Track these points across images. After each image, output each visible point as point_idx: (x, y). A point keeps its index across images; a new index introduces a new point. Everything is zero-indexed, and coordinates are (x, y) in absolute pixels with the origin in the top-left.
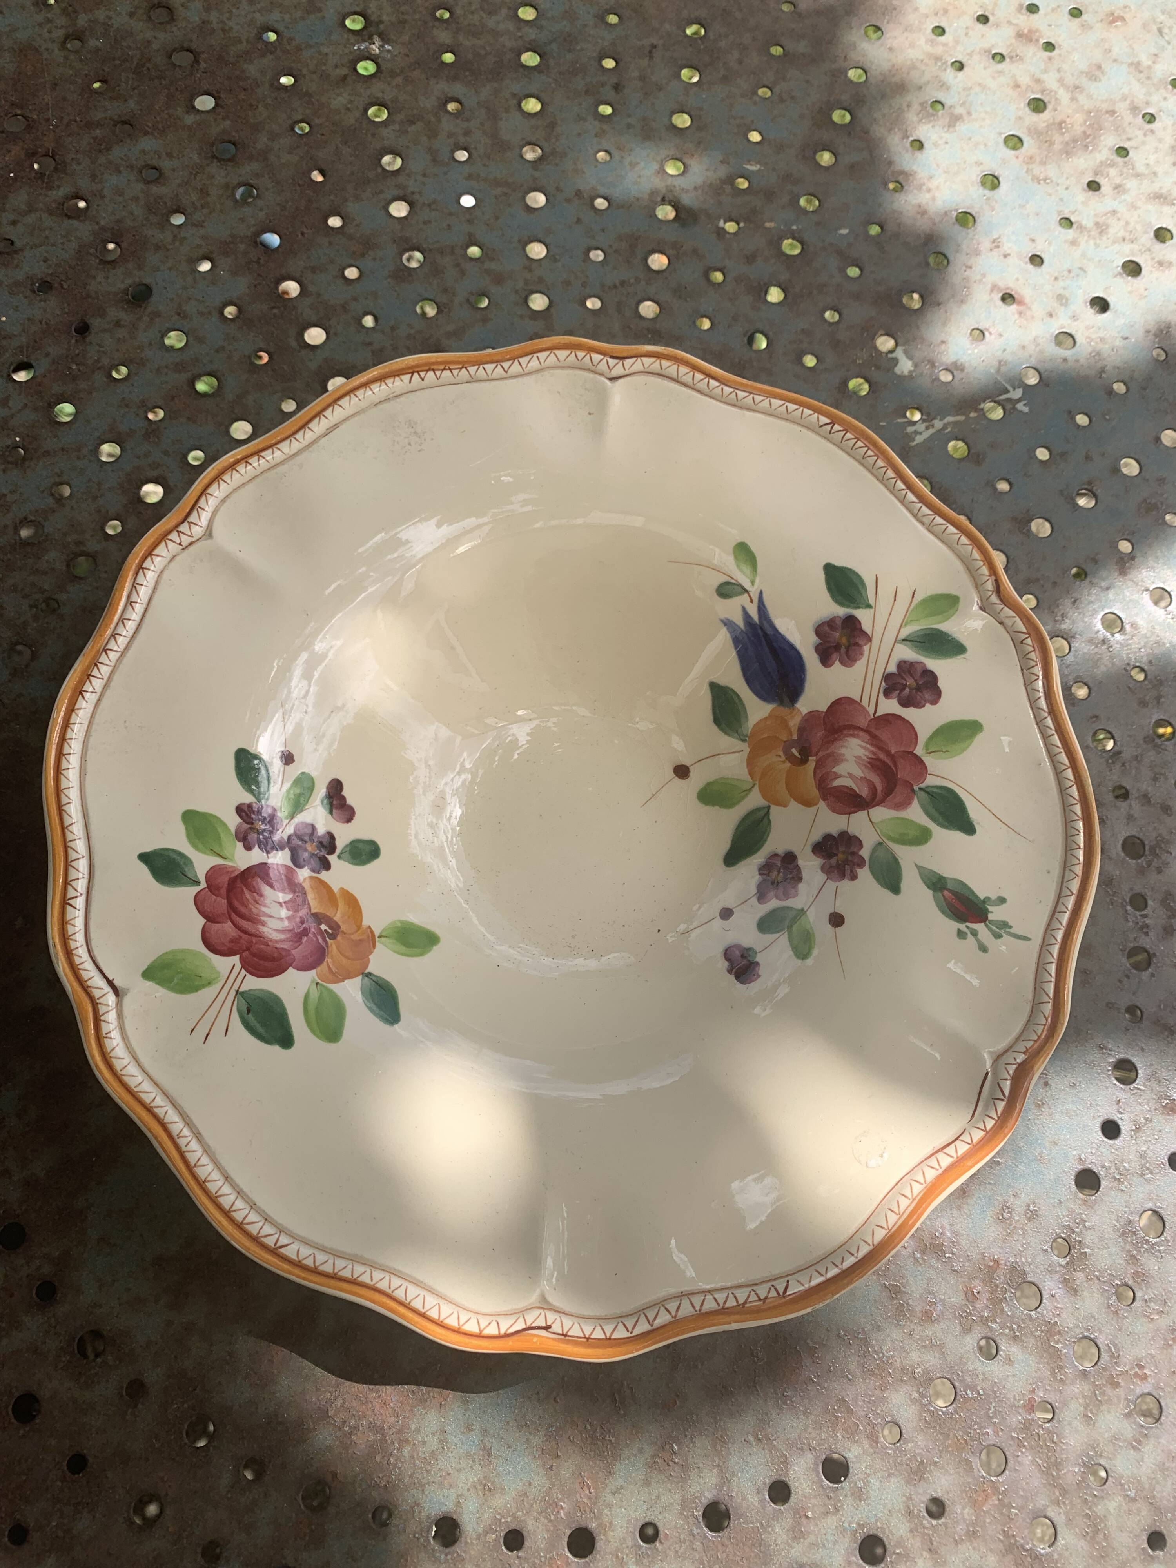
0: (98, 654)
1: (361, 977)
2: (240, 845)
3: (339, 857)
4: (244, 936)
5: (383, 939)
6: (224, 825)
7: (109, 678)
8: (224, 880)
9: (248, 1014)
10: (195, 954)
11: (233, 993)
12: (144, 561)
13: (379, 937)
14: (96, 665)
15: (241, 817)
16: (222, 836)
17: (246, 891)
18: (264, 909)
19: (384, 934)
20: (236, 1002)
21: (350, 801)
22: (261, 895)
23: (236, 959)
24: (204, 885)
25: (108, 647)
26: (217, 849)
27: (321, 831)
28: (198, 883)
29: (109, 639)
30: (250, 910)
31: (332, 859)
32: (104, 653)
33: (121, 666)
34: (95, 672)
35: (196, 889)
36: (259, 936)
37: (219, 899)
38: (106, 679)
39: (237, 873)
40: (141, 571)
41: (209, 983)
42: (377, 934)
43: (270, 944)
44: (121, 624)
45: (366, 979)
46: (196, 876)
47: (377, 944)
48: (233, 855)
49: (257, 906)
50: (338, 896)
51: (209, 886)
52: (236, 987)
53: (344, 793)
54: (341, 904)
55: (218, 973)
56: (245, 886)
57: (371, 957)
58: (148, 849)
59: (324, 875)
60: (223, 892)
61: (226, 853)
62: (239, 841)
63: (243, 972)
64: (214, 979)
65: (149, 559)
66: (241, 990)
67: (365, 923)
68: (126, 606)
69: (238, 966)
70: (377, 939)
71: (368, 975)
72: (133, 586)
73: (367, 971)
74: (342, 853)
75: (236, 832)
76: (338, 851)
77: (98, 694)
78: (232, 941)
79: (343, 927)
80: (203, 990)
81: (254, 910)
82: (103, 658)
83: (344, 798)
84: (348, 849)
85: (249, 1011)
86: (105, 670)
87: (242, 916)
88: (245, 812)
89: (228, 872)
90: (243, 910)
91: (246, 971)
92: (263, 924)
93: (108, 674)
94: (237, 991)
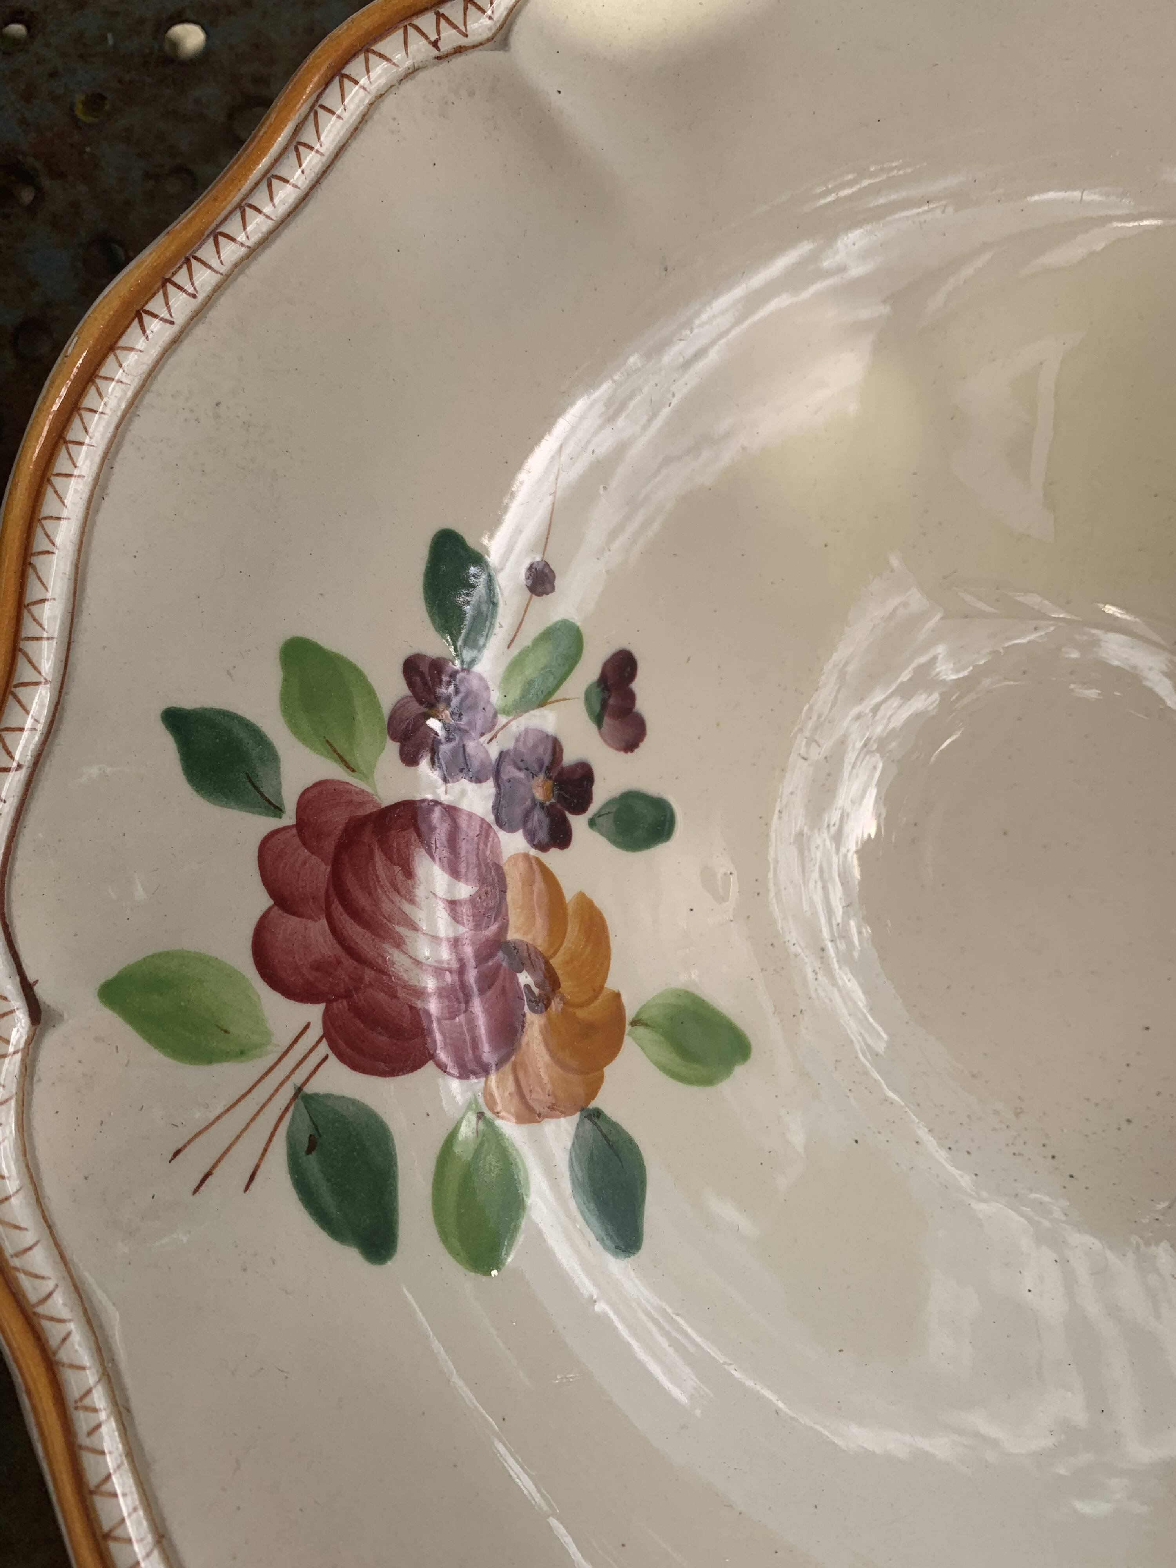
0: (199, 239)
1: (576, 1117)
2: (392, 748)
3: (592, 823)
4: (348, 962)
5: (640, 1030)
6: (370, 692)
7: (209, 297)
8: (338, 818)
9: (309, 1151)
10: (231, 975)
11: (288, 1092)
12: (347, 62)
13: (634, 1023)
14: (187, 261)
15: (410, 684)
16: (360, 717)
17: (379, 857)
18: (407, 907)
19: (644, 1017)
20: (291, 1109)
21: (642, 705)
22: (409, 874)
23: (314, 1013)
24: (289, 819)
25: (224, 229)
26: (341, 745)
27: (569, 757)
28: (277, 810)
29: (231, 213)
30: (377, 903)
31: (578, 823)
32: (211, 240)
33: (242, 279)
34: (181, 278)
35: (269, 824)
36: (382, 970)
37: (314, 859)
38: (201, 296)
39: (369, 810)
40: (337, 80)
41: (242, 1053)
42: (630, 1014)
43: (401, 994)
44: (264, 186)
45: (588, 1124)
46: (279, 793)
47: (628, 1041)
48: (372, 767)
49: (396, 898)
50: (570, 911)
51: (301, 824)
52: (298, 1078)
53: (637, 685)
54: (573, 930)
55: (268, 1034)
56: (381, 843)
57: (607, 1070)
58: (188, 702)
59: (553, 858)
60: (329, 846)
61: (358, 758)
62: (394, 738)
63: (324, 1048)
64: (256, 1047)
65: (361, 58)
66: (309, 1089)
67: (612, 983)
68: (285, 149)
69: (316, 1030)
70: (628, 1028)
71: (598, 1114)
72: (312, 108)
73: (593, 1104)
74: (599, 815)
75: (392, 717)
76: (594, 808)
77: (175, 329)
78: (318, 966)
79: (566, 985)
80: (225, 1065)
81: (386, 907)
82: (207, 252)
83: (631, 697)
84: (614, 809)
85: (312, 1146)
86: (204, 279)
87: (356, 914)
88: (422, 675)
89: (350, 802)
90: (362, 899)
91: (333, 1046)
92: (399, 943)
93: (209, 288)
94: (299, 1090)
